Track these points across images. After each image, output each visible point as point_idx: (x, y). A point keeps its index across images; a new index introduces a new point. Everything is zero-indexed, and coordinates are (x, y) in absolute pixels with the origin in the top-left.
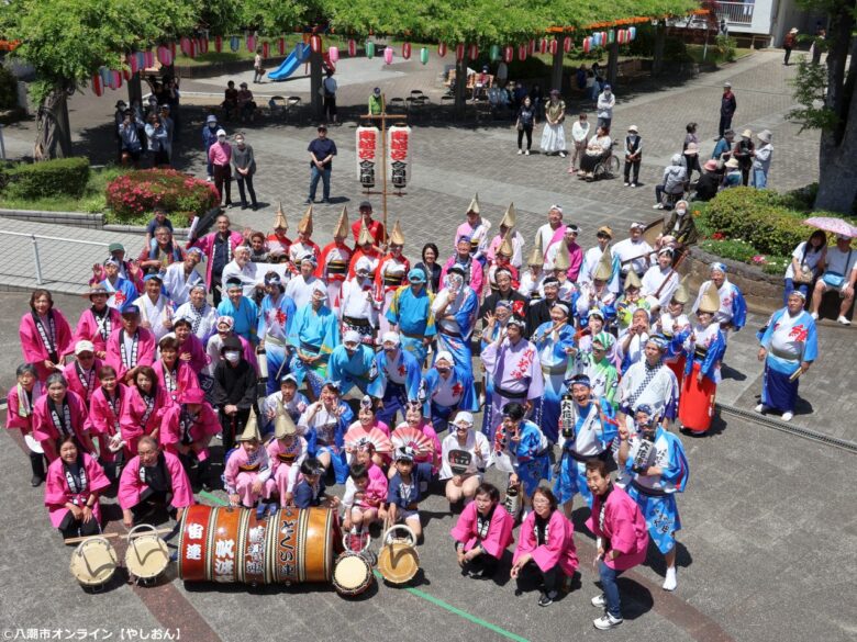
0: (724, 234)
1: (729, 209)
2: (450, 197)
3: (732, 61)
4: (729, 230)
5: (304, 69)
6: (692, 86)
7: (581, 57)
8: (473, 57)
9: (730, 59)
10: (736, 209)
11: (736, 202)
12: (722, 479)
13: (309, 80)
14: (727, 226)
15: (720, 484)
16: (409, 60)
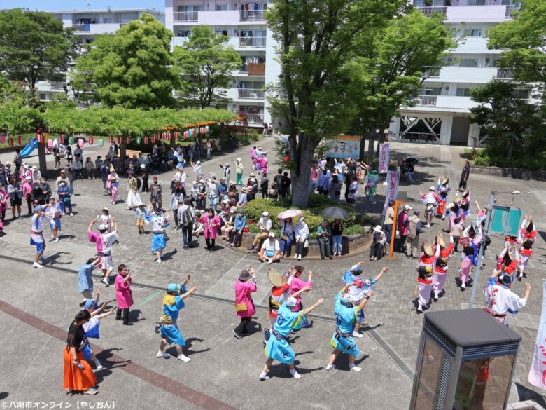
0: (253, 221)
1: (254, 209)
2: (118, 214)
3: (257, 140)
4: (255, 219)
5: (36, 151)
6: (238, 152)
7: (186, 140)
8: (128, 142)
9: (255, 139)
10: (257, 209)
11: (257, 206)
12: (256, 342)
13: (38, 157)
14: (254, 217)
15: (255, 345)
16: (93, 145)
